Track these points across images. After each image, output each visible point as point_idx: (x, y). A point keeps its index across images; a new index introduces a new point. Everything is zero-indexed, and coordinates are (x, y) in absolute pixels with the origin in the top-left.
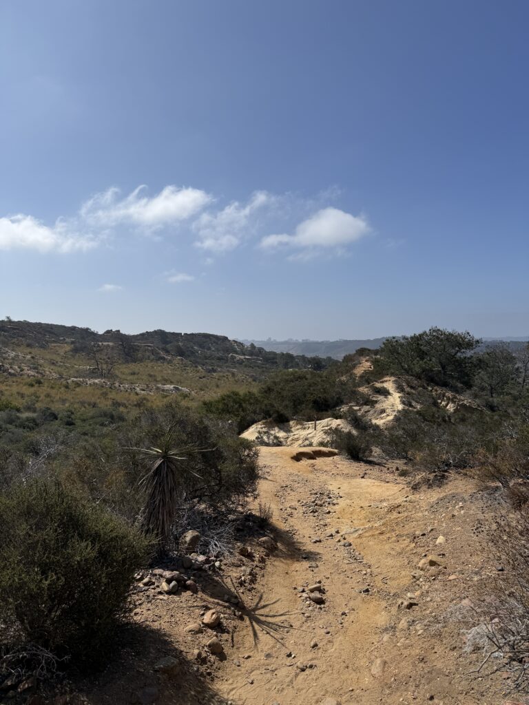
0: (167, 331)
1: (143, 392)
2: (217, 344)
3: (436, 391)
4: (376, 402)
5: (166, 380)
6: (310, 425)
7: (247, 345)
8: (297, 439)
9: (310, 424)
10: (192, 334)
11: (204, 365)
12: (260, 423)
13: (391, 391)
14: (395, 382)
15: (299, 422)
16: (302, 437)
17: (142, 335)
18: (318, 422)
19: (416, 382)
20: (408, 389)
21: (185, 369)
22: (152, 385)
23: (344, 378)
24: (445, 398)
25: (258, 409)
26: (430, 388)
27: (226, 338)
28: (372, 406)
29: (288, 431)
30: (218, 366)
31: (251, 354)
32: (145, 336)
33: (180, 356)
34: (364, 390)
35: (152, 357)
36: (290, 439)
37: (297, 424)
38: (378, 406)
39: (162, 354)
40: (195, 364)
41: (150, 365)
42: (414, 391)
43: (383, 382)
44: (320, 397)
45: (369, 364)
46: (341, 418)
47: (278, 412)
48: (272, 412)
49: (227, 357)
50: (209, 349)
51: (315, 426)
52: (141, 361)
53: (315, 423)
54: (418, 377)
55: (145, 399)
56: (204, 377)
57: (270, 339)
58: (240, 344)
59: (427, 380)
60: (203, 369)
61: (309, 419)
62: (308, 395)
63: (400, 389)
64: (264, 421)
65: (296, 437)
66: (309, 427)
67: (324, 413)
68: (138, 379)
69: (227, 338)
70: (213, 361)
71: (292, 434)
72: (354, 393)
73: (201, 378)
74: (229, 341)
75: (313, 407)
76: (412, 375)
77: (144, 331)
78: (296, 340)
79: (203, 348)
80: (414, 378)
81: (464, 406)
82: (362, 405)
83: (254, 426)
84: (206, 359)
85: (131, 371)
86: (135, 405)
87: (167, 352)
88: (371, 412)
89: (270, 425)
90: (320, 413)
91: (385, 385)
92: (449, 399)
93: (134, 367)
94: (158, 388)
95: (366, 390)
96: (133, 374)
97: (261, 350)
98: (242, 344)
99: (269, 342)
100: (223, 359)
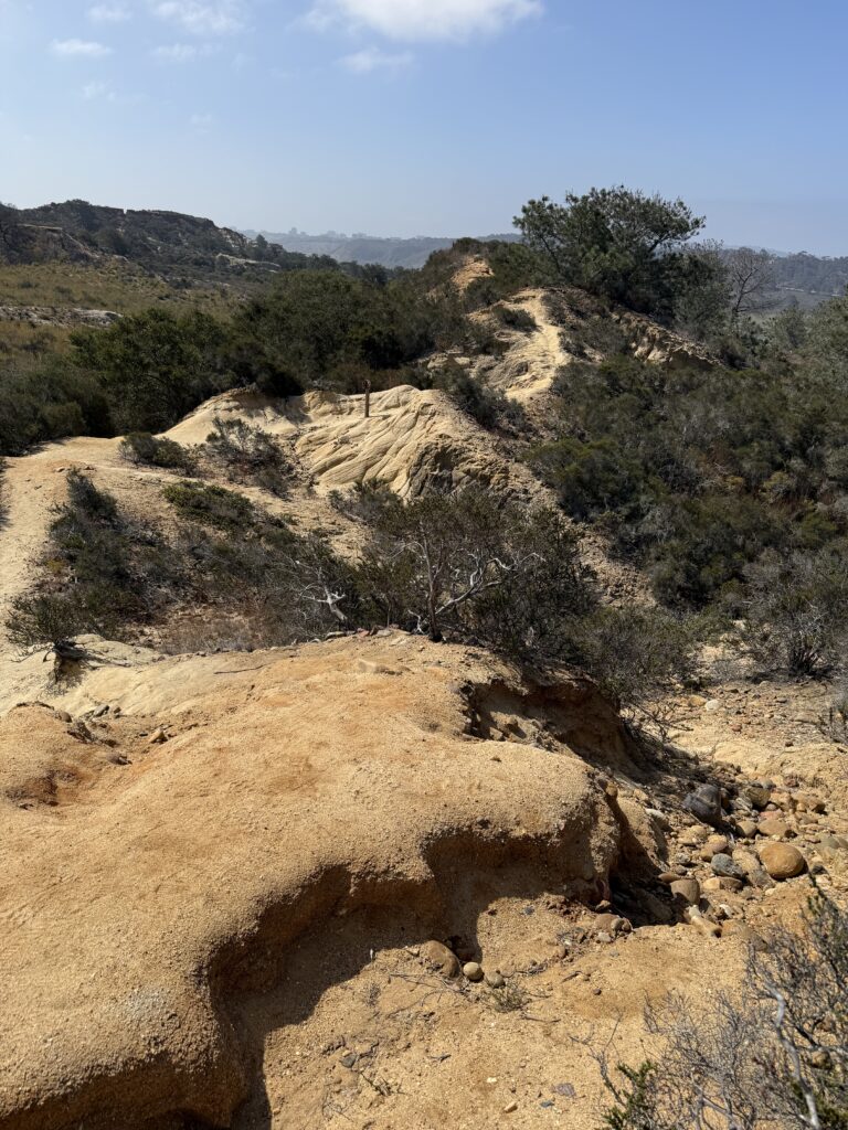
0: (94, 202)
1: (44, 322)
2: (193, 233)
3: (629, 322)
4: (507, 346)
5: (92, 301)
6: (356, 404)
7: (251, 238)
8: (321, 441)
9: (356, 400)
10: (144, 212)
11: (166, 273)
12: (225, 395)
13: (538, 322)
14: (546, 300)
15: (327, 395)
16: (333, 434)
17: (45, 209)
18: (374, 395)
19: (587, 301)
20: (571, 317)
21: (130, 281)
22: (64, 308)
23: (432, 294)
24: (645, 339)
25: (218, 360)
26: (615, 317)
27: (208, 224)
28: (500, 357)
29: (299, 417)
30: (194, 276)
31: (259, 256)
32: (49, 212)
33: (118, 254)
34: (479, 317)
35: (63, 254)
36: (303, 439)
37: (322, 401)
38: (513, 356)
39: (83, 248)
40: (150, 270)
41: (59, 269)
42: (583, 323)
43: (518, 301)
44: (380, 333)
45: (483, 265)
46: (429, 387)
47: (271, 368)
48: (254, 368)
49: (213, 260)
50: (178, 243)
51: (368, 405)
52: (41, 260)
53: (368, 399)
54: (592, 290)
55: (47, 335)
56: (167, 297)
57: (294, 230)
58: (238, 236)
59: (611, 297)
60: (165, 280)
61: (354, 388)
62: (353, 328)
63: (557, 317)
64: (235, 391)
65: (318, 433)
66: (352, 409)
67: (389, 371)
68: (36, 296)
69: (211, 222)
70: (186, 267)
71: (309, 426)
72: (458, 323)
73: (161, 298)
74: (218, 228)
75: (363, 356)
76: (579, 287)
77: (48, 202)
78: (342, 235)
79: (167, 240)
80: (584, 293)
81: (682, 356)
82: (476, 353)
83: (209, 405)
84: (173, 262)
85: (21, 282)
86: (26, 348)
87: (93, 244)
88: (497, 371)
89: (252, 405)
90: (381, 373)
91: (525, 306)
92: (652, 340)
93: (26, 271)
94: (75, 315)
95: (484, 317)
96: (27, 285)
97: (276, 249)
98: (241, 236)
99: (293, 236)
100: (205, 264)
